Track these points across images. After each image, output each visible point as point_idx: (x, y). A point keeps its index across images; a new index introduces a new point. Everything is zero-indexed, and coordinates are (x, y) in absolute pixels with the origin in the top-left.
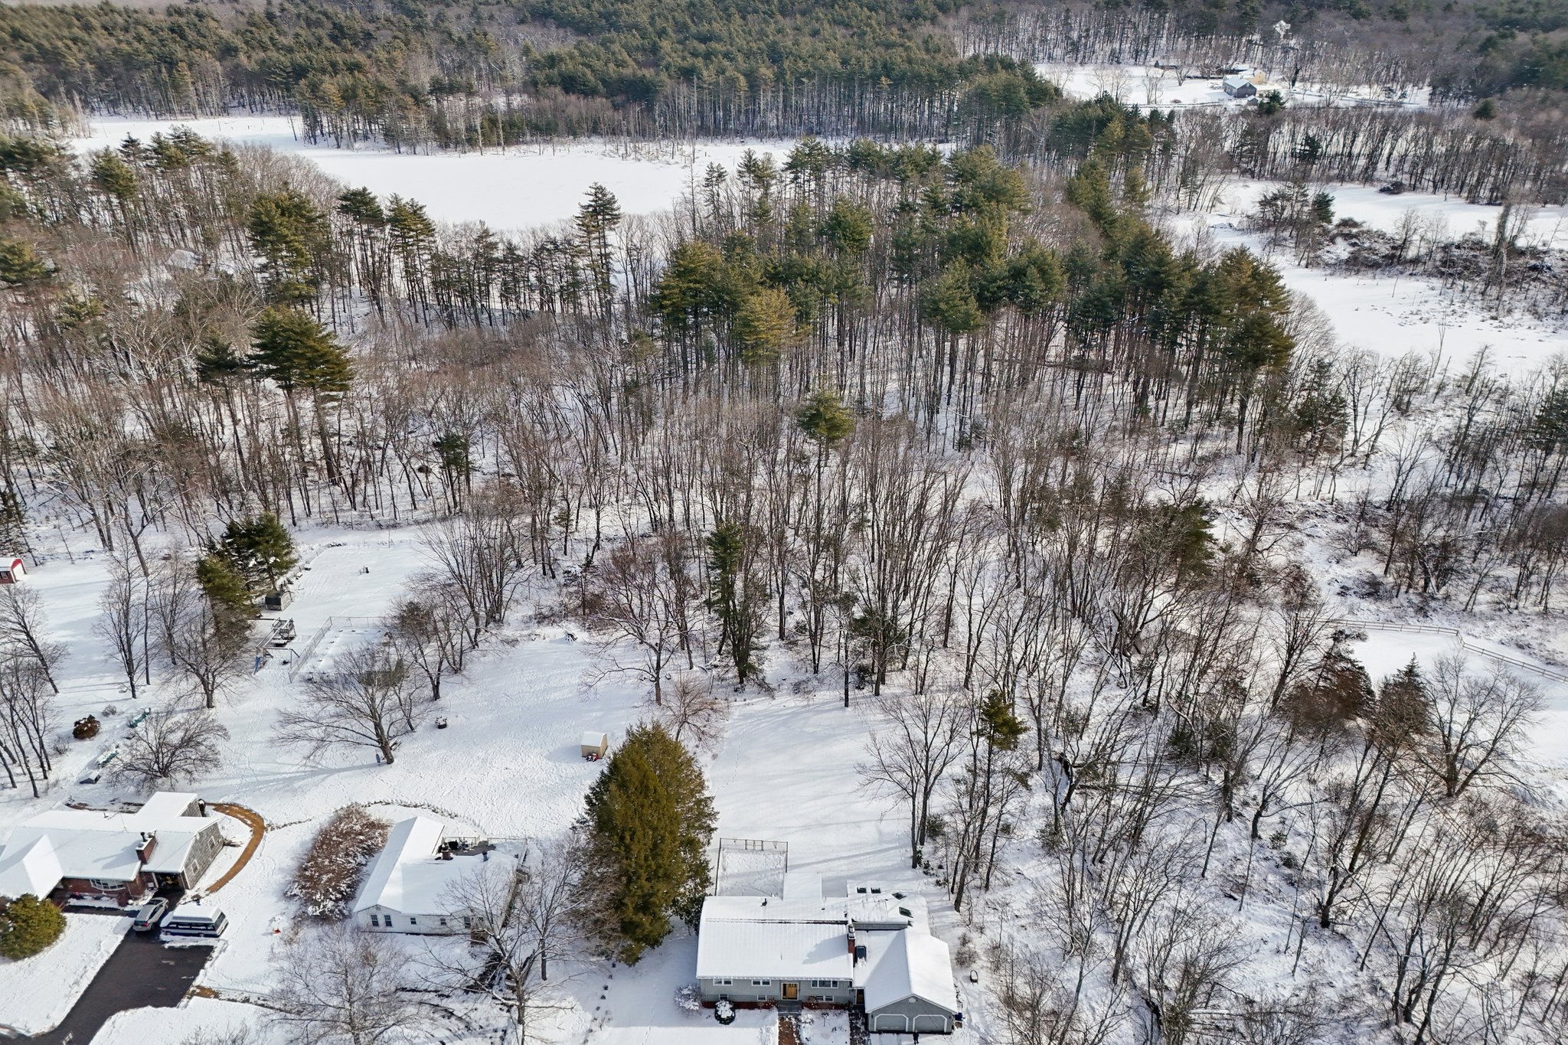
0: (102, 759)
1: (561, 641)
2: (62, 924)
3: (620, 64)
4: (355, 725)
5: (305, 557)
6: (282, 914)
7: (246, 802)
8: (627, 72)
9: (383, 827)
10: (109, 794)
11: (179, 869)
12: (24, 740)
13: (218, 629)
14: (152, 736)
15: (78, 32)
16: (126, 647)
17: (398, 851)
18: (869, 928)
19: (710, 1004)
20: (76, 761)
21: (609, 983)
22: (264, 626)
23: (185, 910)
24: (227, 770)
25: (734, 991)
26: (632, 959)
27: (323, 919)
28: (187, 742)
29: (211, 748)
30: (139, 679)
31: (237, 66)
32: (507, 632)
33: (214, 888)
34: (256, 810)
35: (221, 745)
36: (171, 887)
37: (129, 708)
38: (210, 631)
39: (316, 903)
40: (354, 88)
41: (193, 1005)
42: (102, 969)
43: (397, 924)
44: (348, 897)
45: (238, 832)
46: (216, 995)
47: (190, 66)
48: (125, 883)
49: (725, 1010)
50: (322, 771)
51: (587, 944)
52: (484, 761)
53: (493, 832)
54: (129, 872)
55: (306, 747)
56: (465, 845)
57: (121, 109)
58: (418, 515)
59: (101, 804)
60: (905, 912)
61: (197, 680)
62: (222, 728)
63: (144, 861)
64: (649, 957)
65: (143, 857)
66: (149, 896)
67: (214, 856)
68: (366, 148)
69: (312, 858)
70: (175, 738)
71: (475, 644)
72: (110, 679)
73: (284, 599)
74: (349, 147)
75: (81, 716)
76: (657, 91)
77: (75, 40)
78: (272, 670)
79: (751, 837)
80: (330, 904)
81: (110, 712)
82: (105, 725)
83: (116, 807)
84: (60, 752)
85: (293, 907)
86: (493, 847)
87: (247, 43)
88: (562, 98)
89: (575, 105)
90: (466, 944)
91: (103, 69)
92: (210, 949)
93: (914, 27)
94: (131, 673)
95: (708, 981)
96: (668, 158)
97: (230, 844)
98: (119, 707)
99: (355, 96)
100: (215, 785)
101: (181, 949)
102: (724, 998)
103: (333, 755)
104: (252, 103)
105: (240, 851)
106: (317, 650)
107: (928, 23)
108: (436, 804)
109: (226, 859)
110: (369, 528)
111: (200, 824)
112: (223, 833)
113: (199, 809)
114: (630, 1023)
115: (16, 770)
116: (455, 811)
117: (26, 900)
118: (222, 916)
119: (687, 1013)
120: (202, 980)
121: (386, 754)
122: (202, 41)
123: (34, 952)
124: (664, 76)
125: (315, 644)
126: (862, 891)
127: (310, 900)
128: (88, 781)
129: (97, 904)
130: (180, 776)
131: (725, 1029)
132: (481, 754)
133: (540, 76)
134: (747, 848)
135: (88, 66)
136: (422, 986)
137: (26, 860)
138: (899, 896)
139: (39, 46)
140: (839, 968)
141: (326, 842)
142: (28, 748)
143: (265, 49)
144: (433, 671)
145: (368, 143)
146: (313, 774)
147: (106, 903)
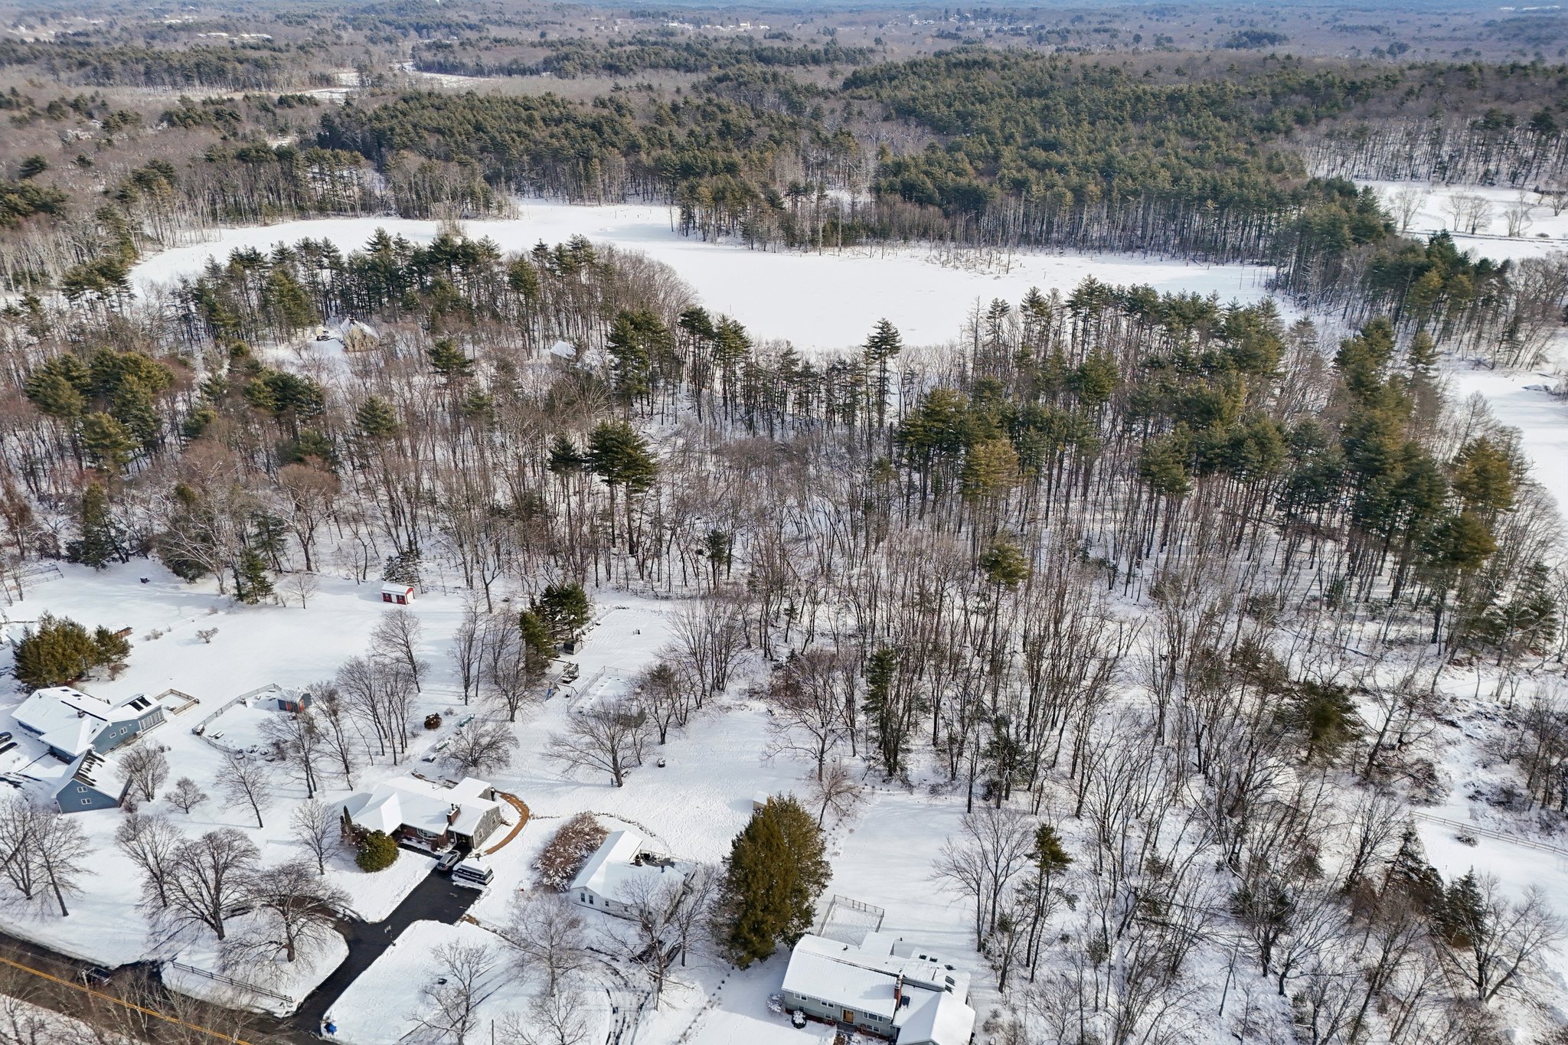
0: (438, 746)
1: (762, 714)
2: (397, 854)
3: (959, 173)
4: (601, 754)
5: (599, 614)
6: (526, 879)
7: (521, 796)
8: (963, 181)
9: (604, 833)
10: (439, 772)
11: (471, 834)
12: (394, 725)
13: (527, 666)
14: (470, 738)
15: (522, 126)
16: (466, 667)
17: (607, 853)
18: (916, 984)
19: (790, 1012)
20: (423, 744)
21: (727, 979)
22: (557, 668)
23: (469, 862)
24: (514, 769)
25: (806, 1005)
26: (743, 965)
27: (553, 889)
28: (491, 746)
29: (506, 752)
30: (472, 692)
31: (639, 161)
32: (725, 699)
33: (490, 852)
34: (526, 802)
35: (513, 751)
36: (464, 845)
37: (462, 713)
38: (522, 665)
39: (549, 877)
40: (723, 191)
41: (462, 926)
42: (416, 890)
43: (597, 904)
44: (571, 878)
45: (512, 815)
46: (478, 923)
47: (601, 161)
48: (437, 836)
49: (799, 1018)
50: (573, 783)
51: (715, 948)
52: (684, 798)
53: (678, 854)
54: (440, 829)
55: (566, 764)
56: (654, 858)
57: (545, 193)
58: (685, 591)
59: (432, 778)
60: (949, 980)
61: (506, 701)
62: (515, 739)
63: (451, 824)
64: (757, 968)
65: (450, 820)
66: (450, 848)
67: (494, 829)
68: (727, 243)
69: (554, 845)
70: (485, 741)
71: (699, 706)
72: (453, 688)
73: (576, 646)
74: (713, 241)
75: (431, 713)
76: (986, 202)
77: (519, 133)
78: (557, 701)
79: (857, 899)
80: (558, 879)
81: (449, 713)
82: (445, 722)
83: (442, 781)
84: (414, 736)
85: (535, 876)
86: (672, 864)
87: (649, 140)
88: (899, 206)
89: (911, 212)
90: (639, 929)
91: (536, 159)
92: (479, 892)
93: (1264, 140)
94: (466, 688)
95: (791, 994)
96: (984, 267)
97: (504, 823)
98: (456, 710)
99: (723, 198)
100: (505, 779)
101: (463, 888)
102: (801, 1010)
103: (582, 773)
104: (646, 192)
105: (510, 830)
106: (590, 691)
107: (1281, 136)
108: (643, 824)
109: (502, 833)
110: (647, 598)
111: (489, 805)
112: (503, 815)
113: (490, 795)
114: (731, 1010)
115: (386, 743)
116: (655, 831)
117: (379, 834)
118: (491, 872)
119: (772, 1012)
120: (471, 911)
121: (618, 780)
122: (614, 139)
123: (378, 869)
124: (996, 189)
125: (590, 686)
126: (923, 957)
127: (545, 874)
128: (427, 760)
129: (419, 846)
130: (483, 768)
131: (796, 1030)
132: (683, 792)
133: (884, 183)
134: (854, 906)
135: (525, 157)
136: (602, 949)
137: (383, 807)
138: (950, 968)
139: (493, 139)
140: (884, 1007)
141: (564, 836)
142: (395, 731)
143: (662, 147)
144: (663, 722)
145: (730, 238)
146: (567, 784)
147: (424, 846)
